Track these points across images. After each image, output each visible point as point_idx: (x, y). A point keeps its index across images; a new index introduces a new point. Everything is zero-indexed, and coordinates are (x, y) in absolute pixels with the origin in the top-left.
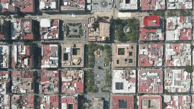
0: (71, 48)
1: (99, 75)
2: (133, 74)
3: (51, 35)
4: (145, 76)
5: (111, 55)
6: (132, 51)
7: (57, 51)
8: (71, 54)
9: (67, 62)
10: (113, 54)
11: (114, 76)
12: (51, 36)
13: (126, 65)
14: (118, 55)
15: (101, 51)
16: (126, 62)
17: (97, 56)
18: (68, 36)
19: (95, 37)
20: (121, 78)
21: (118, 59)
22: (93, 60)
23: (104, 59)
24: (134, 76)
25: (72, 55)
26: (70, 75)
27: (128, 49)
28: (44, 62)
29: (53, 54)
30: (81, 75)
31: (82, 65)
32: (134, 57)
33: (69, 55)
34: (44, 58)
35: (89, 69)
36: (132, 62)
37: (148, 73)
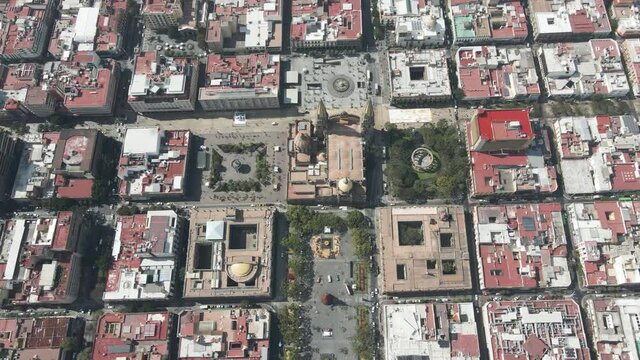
0: (225, 224)
1: (331, 330)
2: (464, 318)
3: (157, 181)
4: (513, 323)
5: (374, 251)
6: (449, 231)
7: (173, 232)
8: (223, 245)
9: (207, 275)
10: (380, 246)
11: (390, 330)
12: (158, 185)
13: (433, 284)
14: (401, 244)
15: (336, 237)
16: (431, 271)
17: (320, 255)
18: (217, 187)
19: (313, 183)
20: (418, 337)
21: (402, 263)
22: (306, 270)
23: (348, 266)
24: (469, 329)
25: (227, 250)
26: (215, 329)
27: (433, 222)
28: (118, 279)
29: (155, 244)
30: (259, 327)
31: (263, 287)
32: (458, 253)
33: (217, 248)
34: (121, 263)
35: (293, 308)
36: (452, 272)
37: (524, 311)
